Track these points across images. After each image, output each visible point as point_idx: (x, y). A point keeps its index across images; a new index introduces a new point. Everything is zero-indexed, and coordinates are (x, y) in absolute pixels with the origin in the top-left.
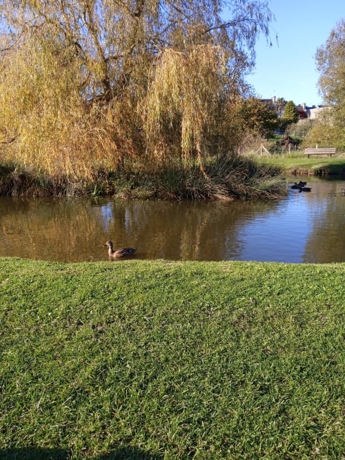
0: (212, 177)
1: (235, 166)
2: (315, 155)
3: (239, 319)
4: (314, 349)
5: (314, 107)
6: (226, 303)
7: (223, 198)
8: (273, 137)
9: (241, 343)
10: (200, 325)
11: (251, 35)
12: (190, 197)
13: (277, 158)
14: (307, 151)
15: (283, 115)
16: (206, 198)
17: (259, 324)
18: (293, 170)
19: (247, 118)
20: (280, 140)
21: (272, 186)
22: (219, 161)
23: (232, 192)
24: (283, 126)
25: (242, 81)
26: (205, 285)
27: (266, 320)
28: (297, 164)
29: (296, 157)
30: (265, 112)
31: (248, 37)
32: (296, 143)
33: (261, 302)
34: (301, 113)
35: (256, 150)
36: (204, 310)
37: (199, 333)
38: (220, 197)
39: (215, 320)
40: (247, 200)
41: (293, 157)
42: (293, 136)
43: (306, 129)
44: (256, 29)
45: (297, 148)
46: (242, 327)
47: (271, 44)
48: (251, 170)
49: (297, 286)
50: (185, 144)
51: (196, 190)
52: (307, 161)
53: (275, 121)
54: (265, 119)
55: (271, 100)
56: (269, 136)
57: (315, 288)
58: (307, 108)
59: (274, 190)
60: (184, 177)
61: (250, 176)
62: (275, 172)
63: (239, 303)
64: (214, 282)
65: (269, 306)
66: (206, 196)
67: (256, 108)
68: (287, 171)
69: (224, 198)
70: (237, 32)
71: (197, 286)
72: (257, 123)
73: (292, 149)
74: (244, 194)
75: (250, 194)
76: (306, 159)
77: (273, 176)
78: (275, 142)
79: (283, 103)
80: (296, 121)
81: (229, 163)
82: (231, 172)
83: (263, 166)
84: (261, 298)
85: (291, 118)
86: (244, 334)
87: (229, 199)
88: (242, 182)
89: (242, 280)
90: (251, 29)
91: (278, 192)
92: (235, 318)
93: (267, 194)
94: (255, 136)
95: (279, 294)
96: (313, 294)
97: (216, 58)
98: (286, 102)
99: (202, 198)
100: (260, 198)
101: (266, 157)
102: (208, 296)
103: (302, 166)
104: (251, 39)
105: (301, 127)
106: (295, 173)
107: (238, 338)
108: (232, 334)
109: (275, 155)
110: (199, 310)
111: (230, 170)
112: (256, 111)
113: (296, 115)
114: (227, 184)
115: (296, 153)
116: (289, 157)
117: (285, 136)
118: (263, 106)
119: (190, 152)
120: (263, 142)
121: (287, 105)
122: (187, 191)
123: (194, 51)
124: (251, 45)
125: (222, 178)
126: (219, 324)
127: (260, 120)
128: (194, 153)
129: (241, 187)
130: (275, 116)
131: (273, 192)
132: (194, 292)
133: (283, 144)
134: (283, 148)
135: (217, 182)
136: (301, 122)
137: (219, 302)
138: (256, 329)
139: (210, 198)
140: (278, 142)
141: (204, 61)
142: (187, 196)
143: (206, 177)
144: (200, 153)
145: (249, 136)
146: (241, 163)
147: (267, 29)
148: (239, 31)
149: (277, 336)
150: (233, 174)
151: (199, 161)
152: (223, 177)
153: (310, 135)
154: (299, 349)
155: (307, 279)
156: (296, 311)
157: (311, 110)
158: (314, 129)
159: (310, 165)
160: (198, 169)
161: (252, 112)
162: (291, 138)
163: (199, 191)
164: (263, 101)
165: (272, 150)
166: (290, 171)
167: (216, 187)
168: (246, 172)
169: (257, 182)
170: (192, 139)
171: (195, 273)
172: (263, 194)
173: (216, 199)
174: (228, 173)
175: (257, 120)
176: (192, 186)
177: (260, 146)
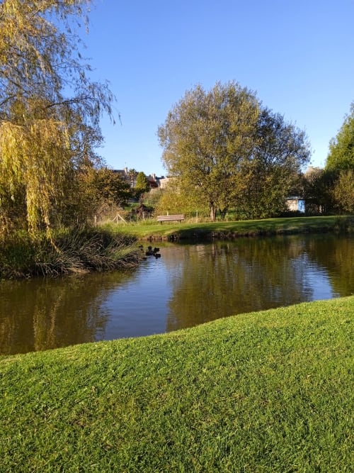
0: (65, 250)
1: (89, 237)
2: (167, 221)
3: (78, 415)
4: (154, 431)
5: (163, 178)
6: (66, 398)
7: (78, 271)
8: (127, 206)
9: (79, 443)
10: (33, 433)
11: (95, 112)
12: (41, 273)
13: (133, 225)
14: (160, 218)
15: (136, 185)
16: (60, 272)
17: (100, 416)
18: (148, 237)
19: (101, 188)
20: (135, 208)
21: (127, 255)
22: (72, 233)
23: (87, 264)
24: (138, 195)
25: (92, 154)
26: (43, 381)
27: (107, 410)
28: (152, 231)
29: (151, 224)
30: (118, 182)
31: (92, 115)
32: (149, 211)
33: (104, 389)
34: (152, 183)
35: (112, 219)
36: (39, 413)
37: (31, 443)
38: (75, 270)
39: (51, 423)
40: (103, 271)
41: (148, 224)
42: (146, 204)
43: (157, 198)
44: (98, 107)
45: (151, 216)
46: (82, 423)
47: (115, 123)
48: (106, 239)
49: (141, 363)
50: (31, 217)
51: (48, 265)
52: (160, 227)
53: (128, 191)
54: (118, 189)
55: (123, 171)
56: (124, 205)
57: (158, 362)
58: (157, 178)
59: (130, 258)
60: (33, 252)
61: (106, 247)
62: (129, 240)
63: (80, 396)
64: (54, 376)
65: (112, 393)
66: (60, 271)
67: (108, 179)
68: (143, 238)
69: (80, 271)
70: (80, 108)
71: (34, 384)
72: (111, 192)
73: (146, 216)
74: (100, 265)
75: (106, 265)
76: (159, 225)
77: (127, 245)
78: (131, 211)
79: (134, 174)
80: (148, 190)
81: (83, 234)
82: (85, 244)
83: (119, 235)
84: (104, 384)
85: (144, 188)
86: (83, 432)
87: (84, 272)
88: (98, 252)
89: (87, 366)
90: (94, 108)
91: (134, 260)
92: (74, 415)
93: (124, 263)
94: (110, 205)
95: (123, 376)
96: (156, 370)
97: (60, 133)
98: (137, 173)
99: (55, 274)
100: (116, 268)
101: (122, 224)
102: (45, 394)
103: (156, 232)
104: (95, 116)
105: (153, 195)
106: (150, 240)
107: (76, 438)
108: (69, 435)
109: (131, 223)
110: (33, 413)
111: (85, 241)
112: (109, 181)
113: (148, 185)
114: (82, 257)
115: (150, 220)
116: (144, 224)
117: (139, 204)
118: (115, 177)
119: (38, 226)
120: (118, 211)
121: (138, 176)
122: (38, 268)
123: (35, 125)
124: (96, 122)
125: (75, 250)
126: (56, 427)
127: (114, 190)
128: (42, 226)
129: (97, 258)
130: (128, 186)
131: (129, 261)
132: (30, 392)
133: (138, 212)
134: (138, 215)
135: (70, 255)
136: (153, 191)
137: (57, 400)
138: (97, 422)
139: (64, 272)
140: (133, 210)
141: (47, 135)
142: (37, 272)
143: (58, 251)
144: (49, 226)
145: (104, 205)
146: (96, 233)
147: (109, 108)
148: (83, 108)
149: (118, 425)
150: (88, 245)
151: (49, 234)
152: (77, 249)
153: (161, 203)
154: (138, 436)
155: (151, 353)
156: (138, 392)
157: (160, 180)
158: (163, 198)
159: (163, 232)
160: (48, 242)
161: (105, 182)
162: (144, 206)
163: (51, 267)
164: (115, 171)
165: (127, 219)
166: (146, 238)
167: (70, 260)
168: (101, 242)
169: (113, 251)
170: (39, 212)
171: (33, 368)
172: (119, 263)
173: (71, 272)
174: (82, 245)
175: (111, 190)
176: (42, 262)
177: (116, 215)
